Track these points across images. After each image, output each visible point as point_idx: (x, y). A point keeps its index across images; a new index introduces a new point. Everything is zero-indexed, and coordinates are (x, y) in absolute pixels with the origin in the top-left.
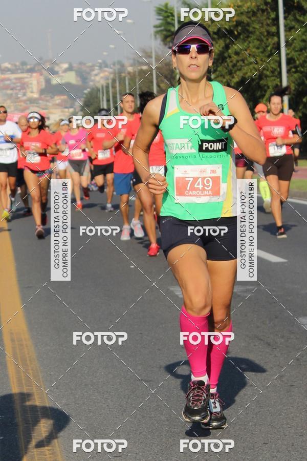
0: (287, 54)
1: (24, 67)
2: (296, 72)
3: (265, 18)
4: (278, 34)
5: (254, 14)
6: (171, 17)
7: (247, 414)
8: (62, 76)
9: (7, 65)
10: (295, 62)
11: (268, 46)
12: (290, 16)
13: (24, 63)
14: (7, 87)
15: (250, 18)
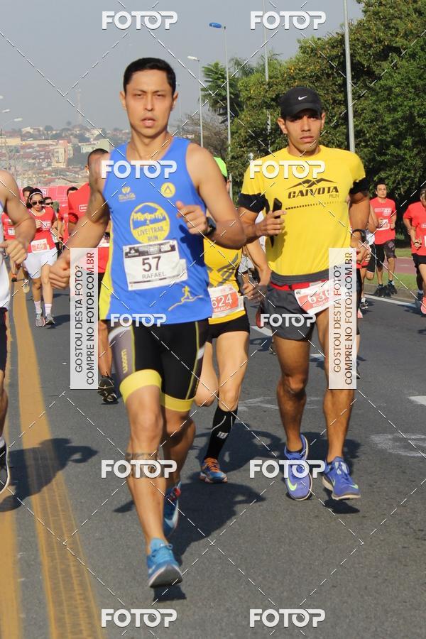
0: (356, 126)
1: (49, 132)
2: (365, 147)
3: (331, 83)
4: (346, 101)
5: (318, 79)
6: (222, 80)
7: (312, 551)
8: (95, 144)
9: (28, 129)
10: (365, 135)
11: (334, 116)
12: (359, 82)
13: (48, 128)
14: (28, 156)
15: (313, 83)
